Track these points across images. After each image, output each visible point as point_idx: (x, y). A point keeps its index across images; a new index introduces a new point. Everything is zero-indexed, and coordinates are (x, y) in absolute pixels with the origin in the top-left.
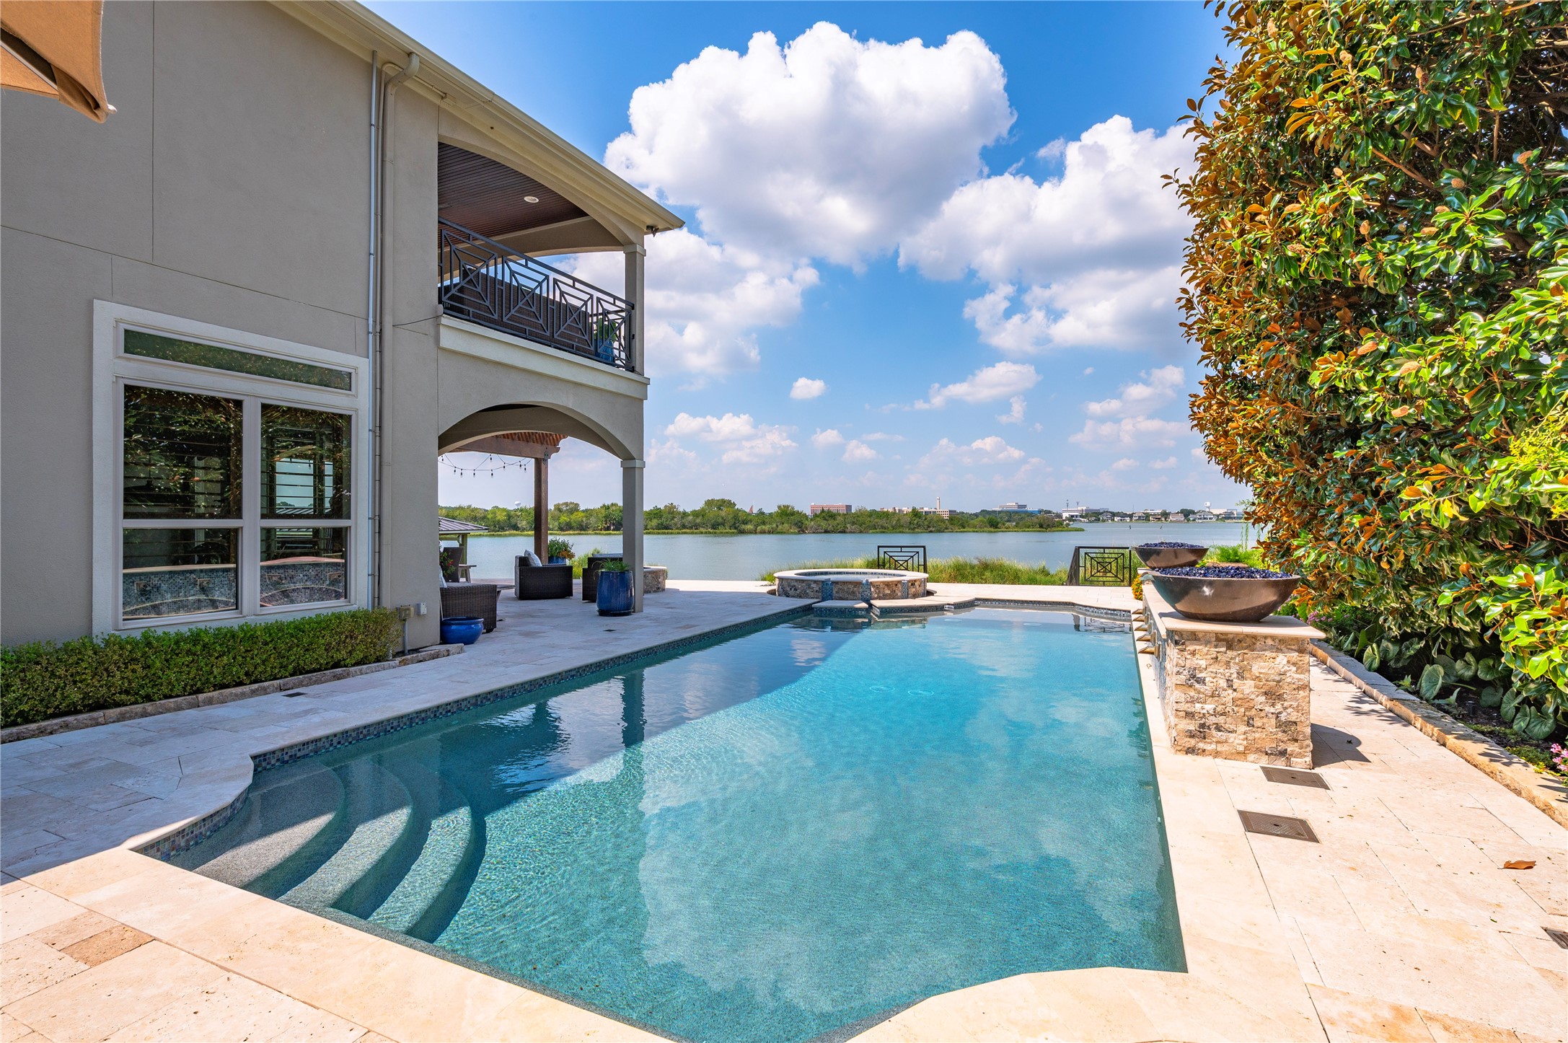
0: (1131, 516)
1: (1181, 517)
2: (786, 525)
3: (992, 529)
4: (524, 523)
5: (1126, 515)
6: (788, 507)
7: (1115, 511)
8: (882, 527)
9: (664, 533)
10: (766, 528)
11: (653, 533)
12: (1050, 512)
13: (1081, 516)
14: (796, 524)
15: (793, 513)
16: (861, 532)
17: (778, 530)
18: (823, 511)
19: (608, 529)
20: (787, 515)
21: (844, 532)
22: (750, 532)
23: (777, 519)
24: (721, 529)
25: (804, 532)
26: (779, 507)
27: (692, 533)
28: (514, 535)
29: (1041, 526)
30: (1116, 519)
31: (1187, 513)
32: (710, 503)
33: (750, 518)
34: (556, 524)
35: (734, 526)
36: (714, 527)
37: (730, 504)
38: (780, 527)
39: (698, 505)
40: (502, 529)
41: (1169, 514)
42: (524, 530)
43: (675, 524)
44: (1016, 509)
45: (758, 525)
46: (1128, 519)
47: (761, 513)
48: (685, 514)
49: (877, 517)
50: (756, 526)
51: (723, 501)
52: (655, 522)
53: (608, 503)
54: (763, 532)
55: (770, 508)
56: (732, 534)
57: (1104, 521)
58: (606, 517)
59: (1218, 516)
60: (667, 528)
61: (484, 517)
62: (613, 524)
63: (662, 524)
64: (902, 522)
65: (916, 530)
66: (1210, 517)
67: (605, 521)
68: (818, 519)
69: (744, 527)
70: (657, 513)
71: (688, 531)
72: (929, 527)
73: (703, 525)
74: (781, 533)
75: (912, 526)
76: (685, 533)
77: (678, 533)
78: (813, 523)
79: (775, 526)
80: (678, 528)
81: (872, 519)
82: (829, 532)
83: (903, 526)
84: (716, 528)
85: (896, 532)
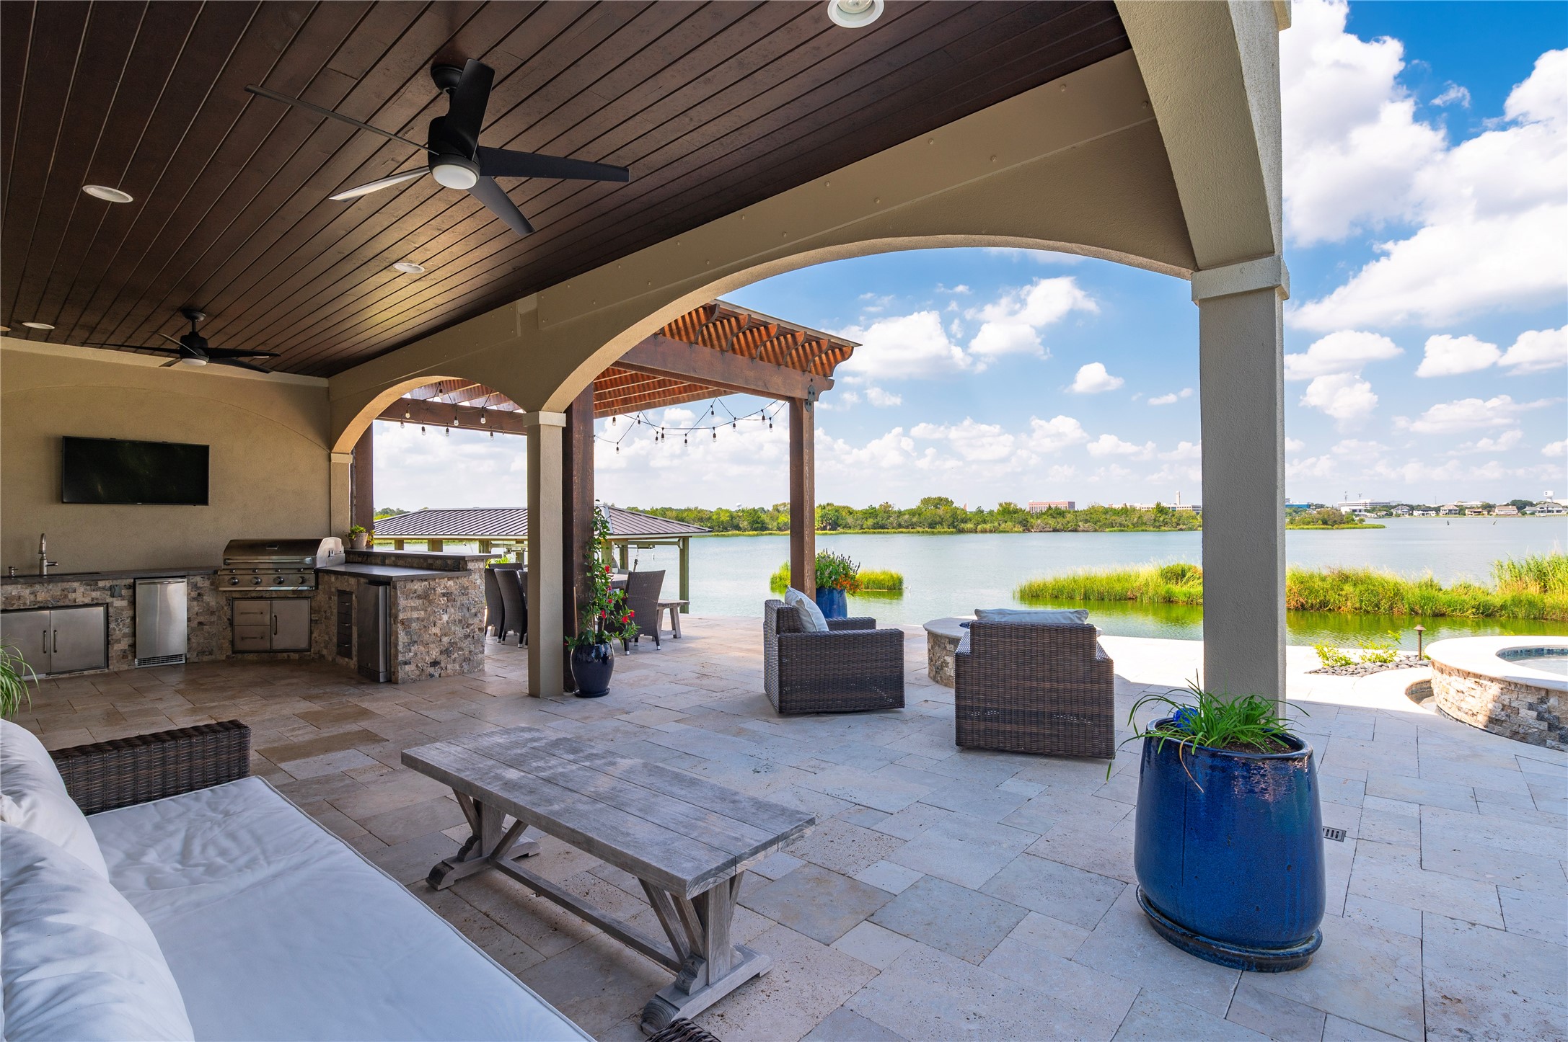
0: (1437, 510)
1: (1512, 511)
2: (1009, 523)
4: (746, 523)
5: (1430, 509)
6: (1010, 504)
7: (1414, 503)
8: (1121, 525)
9: (880, 533)
10: (988, 526)
11: (869, 533)
12: (1322, 506)
13: (1366, 511)
14: (1020, 523)
15: (1016, 511)
16: (1096, 531)
17: (1001, 528)
18: (1050, 508)
19: (824, 528)
20: (1009, 513)
21: (1075, 530)
22: (970, 531)
23: (999, 517)
24: (939, 528)
25: (1029, 531)
26: (1001, 505)
27: (909, 532)
28: (737, 535)
29: (1325, 523)
30: (1416, 513)
31: (1520, 506)
32: (926, 501)
33: (970, 516)
34: (775, 524)
35: (952, 525)
36: (932, 525)
37: (948, 502)
38: (1003, 525)
39: (914, 503)
40: (726, 529)
41: (1494, 506)
42: (745, 530)
43: (891, 524)
45: (978, 524)
47: (980, 511)
48: (900, 513)
49: (1114, 514)
50: (977, 525)
51: (940, 499)
52: (870, 522)
54: (984, 531)
55: (991, 505)
56: (952, 533)
57: (1398, 516)
60: (883, 527)
61: (710, 518)
62: (830, 524)
63: (878, 524)
64: (1145, 519)
65: (1163, 528)
66: (1557, 511)
67: (822, 521)
68: (1045, 517)
69: (963, 525)
70: (872, 513)
71: (904, 530)
72: (1178, 524)
73: (920, 524)
74: (1005, 532)
75: (1157, 524)
76: (902, 532)
77: (895, 533)
78: (1039, 521)
79: (996, 524)
80: (893, 528)
81: (1108, 517)
82: (1058, 531)
83: (1146, 524)
84: (934, 528)
85: (1138, 531)
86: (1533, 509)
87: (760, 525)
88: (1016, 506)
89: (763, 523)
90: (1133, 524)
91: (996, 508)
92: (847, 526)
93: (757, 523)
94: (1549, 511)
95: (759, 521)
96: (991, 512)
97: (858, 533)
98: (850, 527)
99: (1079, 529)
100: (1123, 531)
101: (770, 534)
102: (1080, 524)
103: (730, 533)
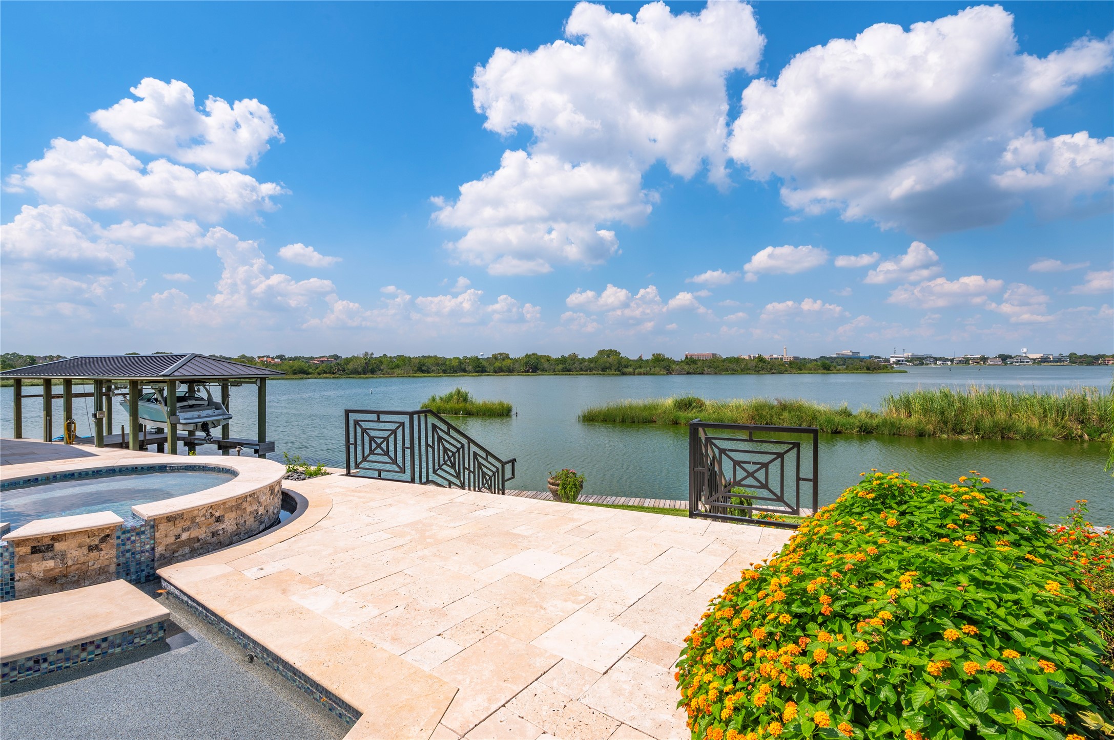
0: (952, 361)
1: (999, 361)
2: (657, 369)
3: (825, 371)
4: (470, 367)
5: (948, 360)
6: (660, 355)
7: (937, 356)
8: (733, 370)
9: (567, 375)
10: (642, 370)
11: (559, 375)
12: (879, 358)
13: (906, 361)
14: (665, 368)
15: (663, 360)
16: (716, 373)
17: (651, 372)
18: (687, 358)
19: (528, 371)
20: (659, 361)
21: (702, 373)
22: (630, 374)
24: (608, 372)
25: (671, 374)
26: (653, 355)
27: (587, 374)
28: (463, 376)
29: (868, 369)
30: (938, 363)
31: (1004, 358)
32: (601, 352)
33: (631, 363)
34: (492, 368)
35: (618, 369)
36: (604, 369)
37: (616, 353)
38: (653, 370)
39: (593, 354)
40: (455, 372)
41: (987, 358)
42: (470, 372)
43: (576, 368)
44: (851, 355)
45: (636, 368)
46: (949, 363)
47: (640, 360)
48: (583, 360)
49: (729, 362)
50: (635, 369)
51: (611, 351)
52: (561, 367)
53: (530, 353)
54: (640, 374)
55: (648, 356)
56: (617, 375)
57: (927, 364)
58: (526, 363)
59: (1034, 360)
60: (569, 371)
61: (443, 364)
62: (531, 368)
63: (566, 368)
64: (749, 366)
65: (761, 372)
66: (1027, 362)
67: (526, 366)
68: (682, 364)
69: (625, 370)
70: (563, 360)
71: (584, 373)
72: (771, 369)
73: (595, 368)
74: (654, 374)
75: (757, 369)
76: (582, 374)
77: (577, 375)
78: (678, 367)
79: (648, 369)
80: (577, 371)
81: (725, 364)
82: (690, 374)
83: (749, 369)
84: (605, 371)
85: (744, 374)
86: (1012, 360)
87: (481, 369)
88: (664, 356)
89: (483, 367)
90: (742, 370)
91: (650, 357)
92: (544, 370)
93: (479, 367)
94: (1021, 362)
95: (480, 365)
96: (647, 361)
97: (551, 375)
98: (546, 371)
99: (704, 372)
100: (734, 374)
101: (488, 375)
102: (705, 369)
103: (459, 374)
